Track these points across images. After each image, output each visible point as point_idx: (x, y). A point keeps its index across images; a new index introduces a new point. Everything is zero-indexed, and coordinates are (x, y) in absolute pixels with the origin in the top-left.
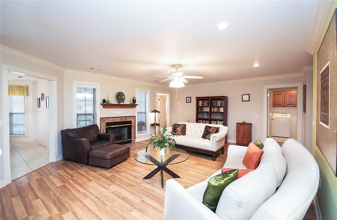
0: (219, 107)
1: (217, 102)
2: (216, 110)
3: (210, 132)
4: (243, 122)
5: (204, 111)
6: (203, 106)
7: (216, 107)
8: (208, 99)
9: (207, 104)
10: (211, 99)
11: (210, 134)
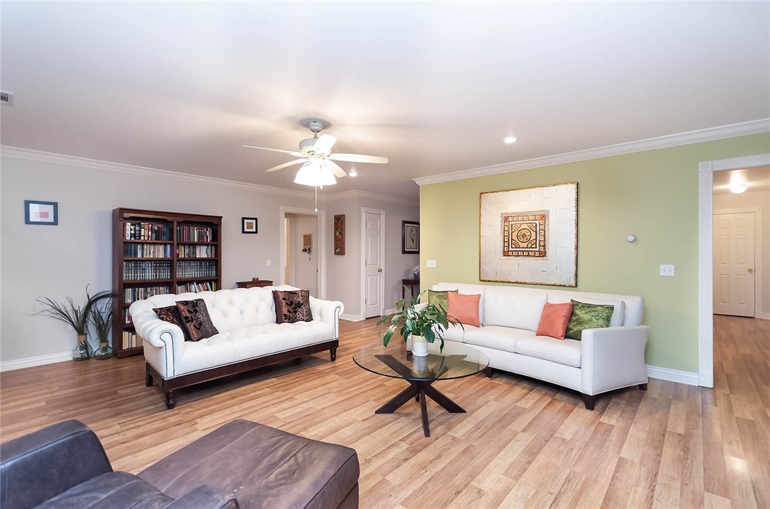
0: (194, 245)
1: (189, 231)
2: (183, 252)
3: (299, 303)
4: (253, 279)
5: (139, 256)
6: (137, 241)
7: (184, 245)
8: (168, 219)
9: (154, 235)
10: (180, 220)
11: (300, 307)
